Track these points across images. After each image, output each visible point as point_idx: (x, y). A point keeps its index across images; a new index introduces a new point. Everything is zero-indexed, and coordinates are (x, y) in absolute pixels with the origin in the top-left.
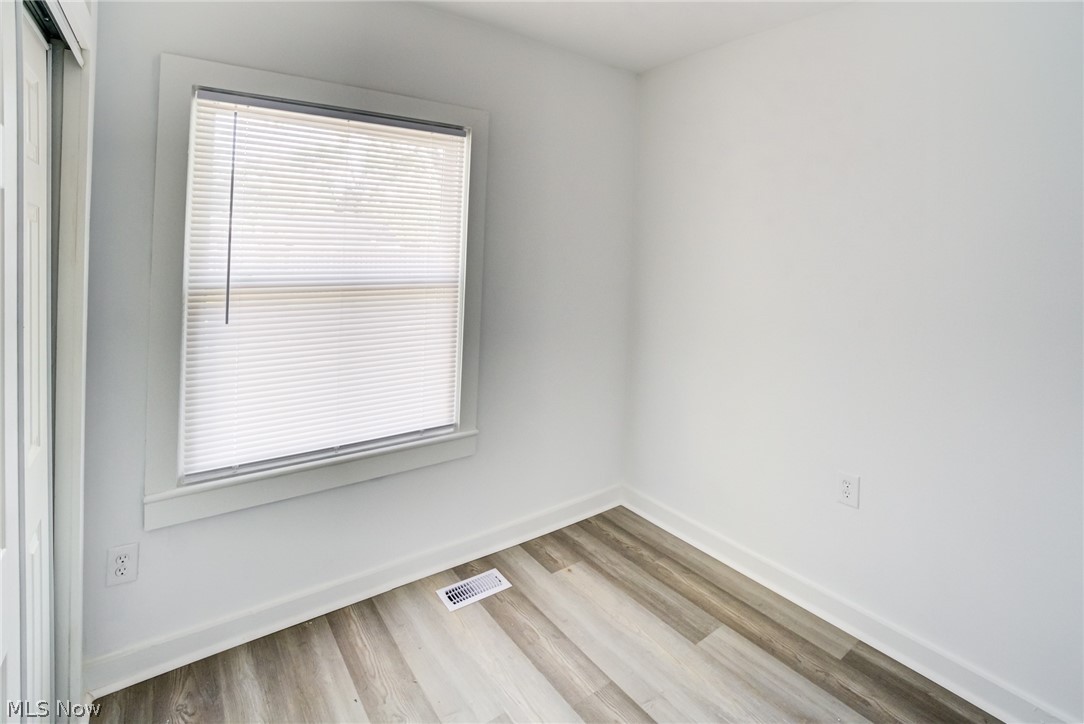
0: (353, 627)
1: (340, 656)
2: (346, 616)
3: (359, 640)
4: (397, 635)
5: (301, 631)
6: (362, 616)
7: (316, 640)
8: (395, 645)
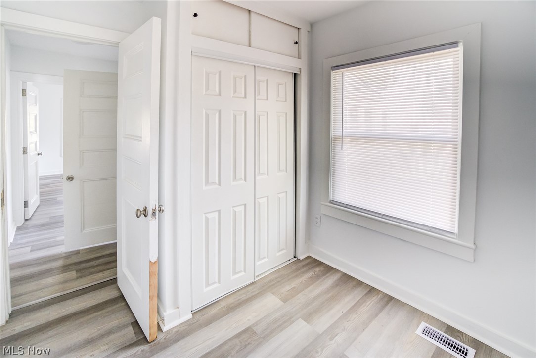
0: (375, 298)
1: (358, 299)
2: (378, 293)
3: (369, 302)
4: (382, 315)
5: (360, 283)
6: (382, 299)
7: (360, 289)
8: (377, 315)
